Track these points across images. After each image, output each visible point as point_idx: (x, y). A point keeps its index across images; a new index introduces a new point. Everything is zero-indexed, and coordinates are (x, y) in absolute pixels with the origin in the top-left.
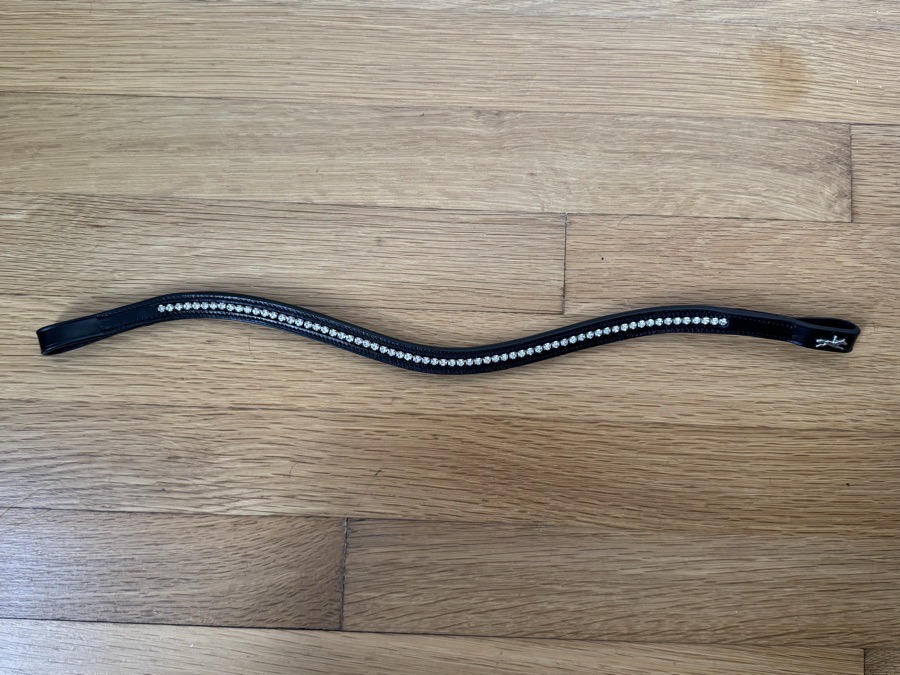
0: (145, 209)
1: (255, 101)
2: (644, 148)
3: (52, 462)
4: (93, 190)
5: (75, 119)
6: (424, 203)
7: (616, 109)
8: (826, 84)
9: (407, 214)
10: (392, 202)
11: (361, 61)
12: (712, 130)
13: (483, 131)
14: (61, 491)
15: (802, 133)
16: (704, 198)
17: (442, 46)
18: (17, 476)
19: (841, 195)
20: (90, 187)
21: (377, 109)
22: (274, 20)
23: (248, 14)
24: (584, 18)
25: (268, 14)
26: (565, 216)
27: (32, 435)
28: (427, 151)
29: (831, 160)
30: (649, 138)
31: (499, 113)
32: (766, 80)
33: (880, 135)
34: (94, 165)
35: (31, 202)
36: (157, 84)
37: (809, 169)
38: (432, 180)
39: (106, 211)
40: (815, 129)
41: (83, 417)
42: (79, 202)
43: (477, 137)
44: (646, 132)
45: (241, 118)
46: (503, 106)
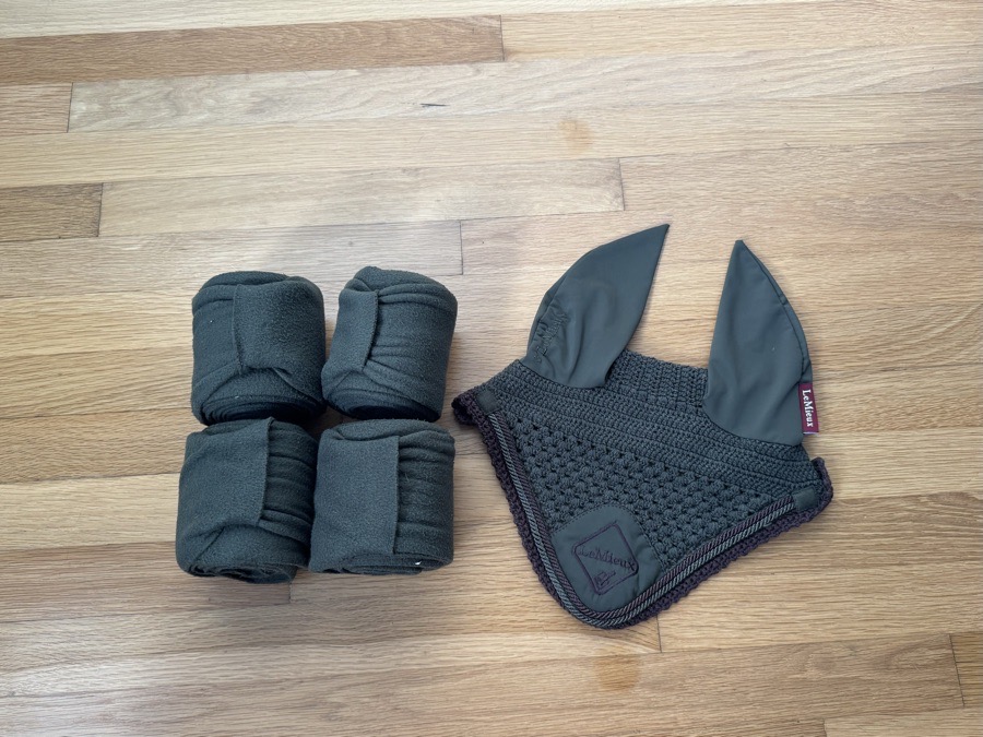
0: (211, 237)
1: (273, 174)
2: (500, 182)
3: (159, 383)
4: (180, 230)
5: (168, 193)
6: (376, 221)
7: (485, 162)
8: (603, 138)
9: (366, 228)
10: (357, 222)
11: (335, 148)
12: (539, 168)
13: (408, 180)
14: (167, 398)
15: (590, 165)
16: (538, 205)
17: (381, 137)
18: (139, 393)
19: (616, 196)
20: (177, 228)
21: (344, 173)
22: (282, 131)
23: (266, 129)
24: (461, 116)
25: (278, 128)
26: (460, 221)
27: (148, 368)
28: (376, 193)
29: (609, 178)
30: (503, 176)
31: (417, 169)
32: (567, 139)
33: (636, 162)
34: (179, 216)
35: (143, 239)
36: (215, 170)
37: (597, 185)
38: (380, 208)
39: (187, 241)
40: (599, 163)
41: (178, 356)
42: (172, 237)
43: (404, 183)
44: (501, 173)
45: (265, 184)
46: (418, 165)
